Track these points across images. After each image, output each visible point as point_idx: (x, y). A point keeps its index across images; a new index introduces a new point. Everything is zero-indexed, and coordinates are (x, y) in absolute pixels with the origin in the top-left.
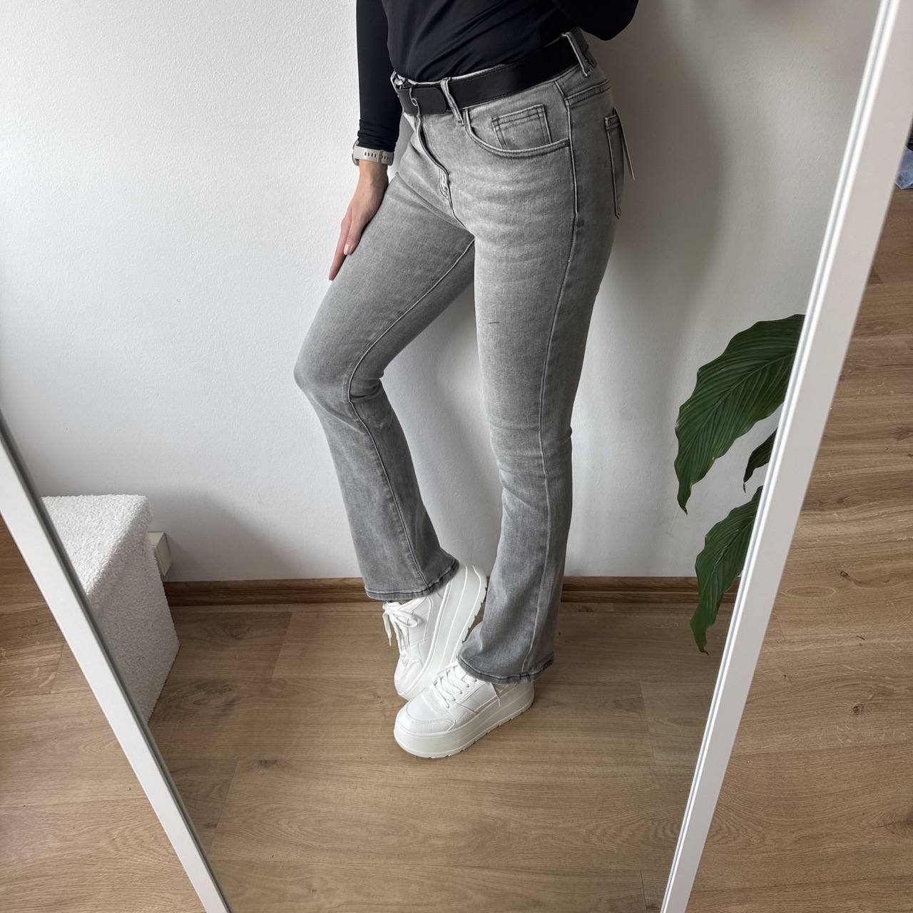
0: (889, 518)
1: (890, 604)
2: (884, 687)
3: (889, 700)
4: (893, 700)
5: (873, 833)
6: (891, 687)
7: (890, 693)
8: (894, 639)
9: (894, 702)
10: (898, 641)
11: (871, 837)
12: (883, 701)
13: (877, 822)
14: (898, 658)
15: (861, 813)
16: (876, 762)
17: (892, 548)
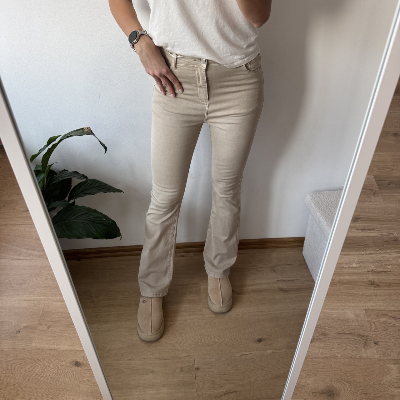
0: (342, 257)
1: (335, 295)
2: (324, 332)
3: (325, 338)
4: (327, 338)
5: (306, 396)
6: (327, 332)
7: (327, 335)
8: (333, 311)
9: (327, 339)
10: (335, 312)
11: (305, 397)
12: (323, 338)
13: (309, 391)
14: (333, 319)
15: (303, 386)
16: (314, 364)
17: (340, 270)
